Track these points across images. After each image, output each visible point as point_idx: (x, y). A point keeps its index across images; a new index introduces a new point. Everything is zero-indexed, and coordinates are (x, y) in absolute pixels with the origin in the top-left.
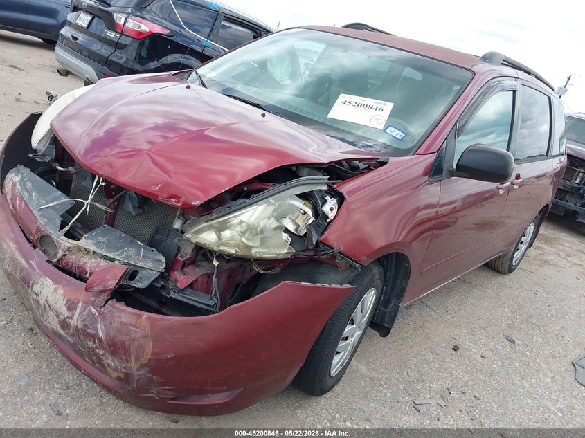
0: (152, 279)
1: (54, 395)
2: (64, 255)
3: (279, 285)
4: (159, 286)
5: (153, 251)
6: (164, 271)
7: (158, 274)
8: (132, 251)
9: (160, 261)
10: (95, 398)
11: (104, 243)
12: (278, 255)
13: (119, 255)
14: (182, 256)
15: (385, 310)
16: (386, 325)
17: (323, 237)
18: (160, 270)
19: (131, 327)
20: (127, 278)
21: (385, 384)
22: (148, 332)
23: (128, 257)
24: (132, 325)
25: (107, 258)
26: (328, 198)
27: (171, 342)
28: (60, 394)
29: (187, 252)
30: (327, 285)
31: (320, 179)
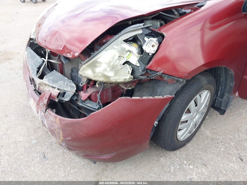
0: (71, 96)
1: (45, 148)
2: (39, 87)
3: (117, 100)
4: (75, 99)
5: (70, 82)
6: (75, 92)
7: (73, 93)
8: (61, 83)
9: (73, 87)
10: (61, 150)
11: (51, 80)
12: (125, 79)
13: (57, 85)
14: (82, 84)
15: (221, 100)
16: (223, 108)
17: (149, 65)
18: (73, 92)
19: (54, 123)
20: (62, 96)
21: (221, 142)
22: (60, 126)
23: (60, 86)
24: (54, 122)
25: (53, 87)
26: (146, 39)
27: (69, 132)
28: (48, 147)
29: (84, 82)
30: (151, 97)
31: (138, 27)
